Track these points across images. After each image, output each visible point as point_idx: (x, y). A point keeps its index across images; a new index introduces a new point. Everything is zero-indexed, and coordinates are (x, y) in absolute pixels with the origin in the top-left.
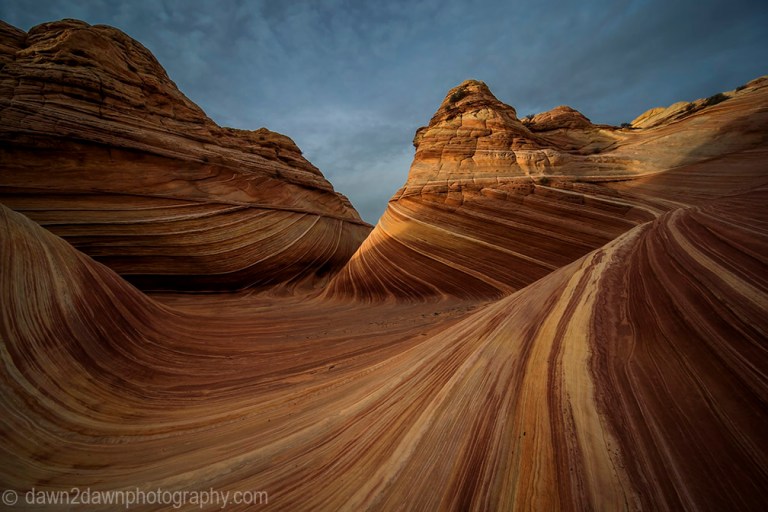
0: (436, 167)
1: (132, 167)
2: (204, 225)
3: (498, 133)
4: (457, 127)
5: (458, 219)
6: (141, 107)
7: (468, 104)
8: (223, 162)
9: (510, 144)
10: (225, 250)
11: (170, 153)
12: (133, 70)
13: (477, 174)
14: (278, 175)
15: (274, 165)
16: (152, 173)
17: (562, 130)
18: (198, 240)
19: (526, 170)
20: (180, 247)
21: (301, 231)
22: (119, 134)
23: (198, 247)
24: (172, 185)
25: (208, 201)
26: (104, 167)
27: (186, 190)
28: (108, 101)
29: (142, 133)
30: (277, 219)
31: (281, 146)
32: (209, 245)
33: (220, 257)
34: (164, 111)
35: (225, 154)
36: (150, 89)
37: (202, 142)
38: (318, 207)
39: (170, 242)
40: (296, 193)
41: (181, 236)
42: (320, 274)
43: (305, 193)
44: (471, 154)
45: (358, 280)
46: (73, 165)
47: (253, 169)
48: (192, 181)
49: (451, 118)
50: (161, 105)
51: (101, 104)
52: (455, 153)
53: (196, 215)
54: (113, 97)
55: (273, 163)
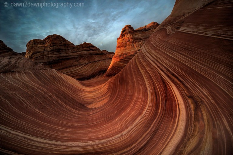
0: (120, 50)
1: (68, 61)
2: (82, 69)
3: (131, 40)
4: (123, 40)
5: (123, 61)
6: (65, 49)
7: (126, 33)
8: (81, 55)
9: (133, 43)
10: (86, 72)
11: (72, 57)
12: (61, 42)
13: (127, 50)
14: (91, 54)
15: (90, 52)
16: (71, 61)
17: (152, 30)
18: (82, 72)
19: (136, 48)
20: (80, 73)
21: (98, 65)
22: (64, 56)
23: (82, 73)
24: (75, 63)
25: (81, 64)
26: (65, 63)
27: (77, 63)
28: (61, 51)
29: (67, 55)
30: (93, 64)
31: (90, 47)
32: (84, 72)
33: (86, 74)
34: (68, 48)
35: (81, 53)
36: (65, 45)
37: (76, 52)
38: (100, 58)
39: (78, 73)
40: (95, 57)
41: (79, 71)
42: (103, 73)
43: (97, 56)
44: (126, 46)
45: (108, 74)
46: (61, 64)
47: (86, 54)
48: (77, 61)
49: (122, 37)
50: (67, 47)
51: (60, 52)
52: (123, 47)
53: (80, 67)
54: (61, 50)
55: (89, 51)
